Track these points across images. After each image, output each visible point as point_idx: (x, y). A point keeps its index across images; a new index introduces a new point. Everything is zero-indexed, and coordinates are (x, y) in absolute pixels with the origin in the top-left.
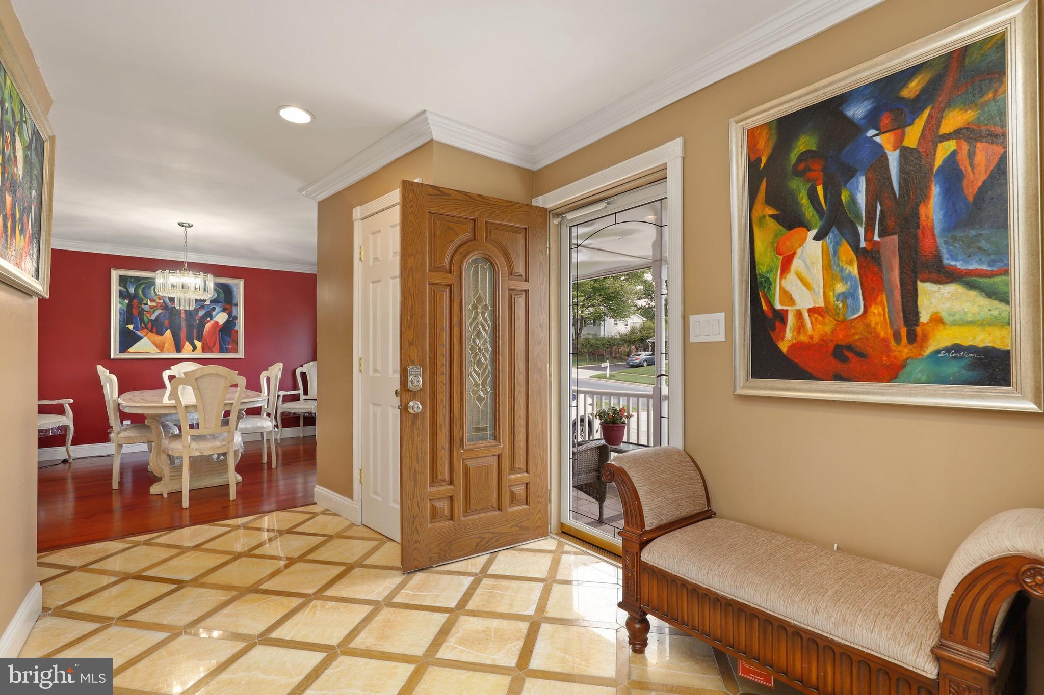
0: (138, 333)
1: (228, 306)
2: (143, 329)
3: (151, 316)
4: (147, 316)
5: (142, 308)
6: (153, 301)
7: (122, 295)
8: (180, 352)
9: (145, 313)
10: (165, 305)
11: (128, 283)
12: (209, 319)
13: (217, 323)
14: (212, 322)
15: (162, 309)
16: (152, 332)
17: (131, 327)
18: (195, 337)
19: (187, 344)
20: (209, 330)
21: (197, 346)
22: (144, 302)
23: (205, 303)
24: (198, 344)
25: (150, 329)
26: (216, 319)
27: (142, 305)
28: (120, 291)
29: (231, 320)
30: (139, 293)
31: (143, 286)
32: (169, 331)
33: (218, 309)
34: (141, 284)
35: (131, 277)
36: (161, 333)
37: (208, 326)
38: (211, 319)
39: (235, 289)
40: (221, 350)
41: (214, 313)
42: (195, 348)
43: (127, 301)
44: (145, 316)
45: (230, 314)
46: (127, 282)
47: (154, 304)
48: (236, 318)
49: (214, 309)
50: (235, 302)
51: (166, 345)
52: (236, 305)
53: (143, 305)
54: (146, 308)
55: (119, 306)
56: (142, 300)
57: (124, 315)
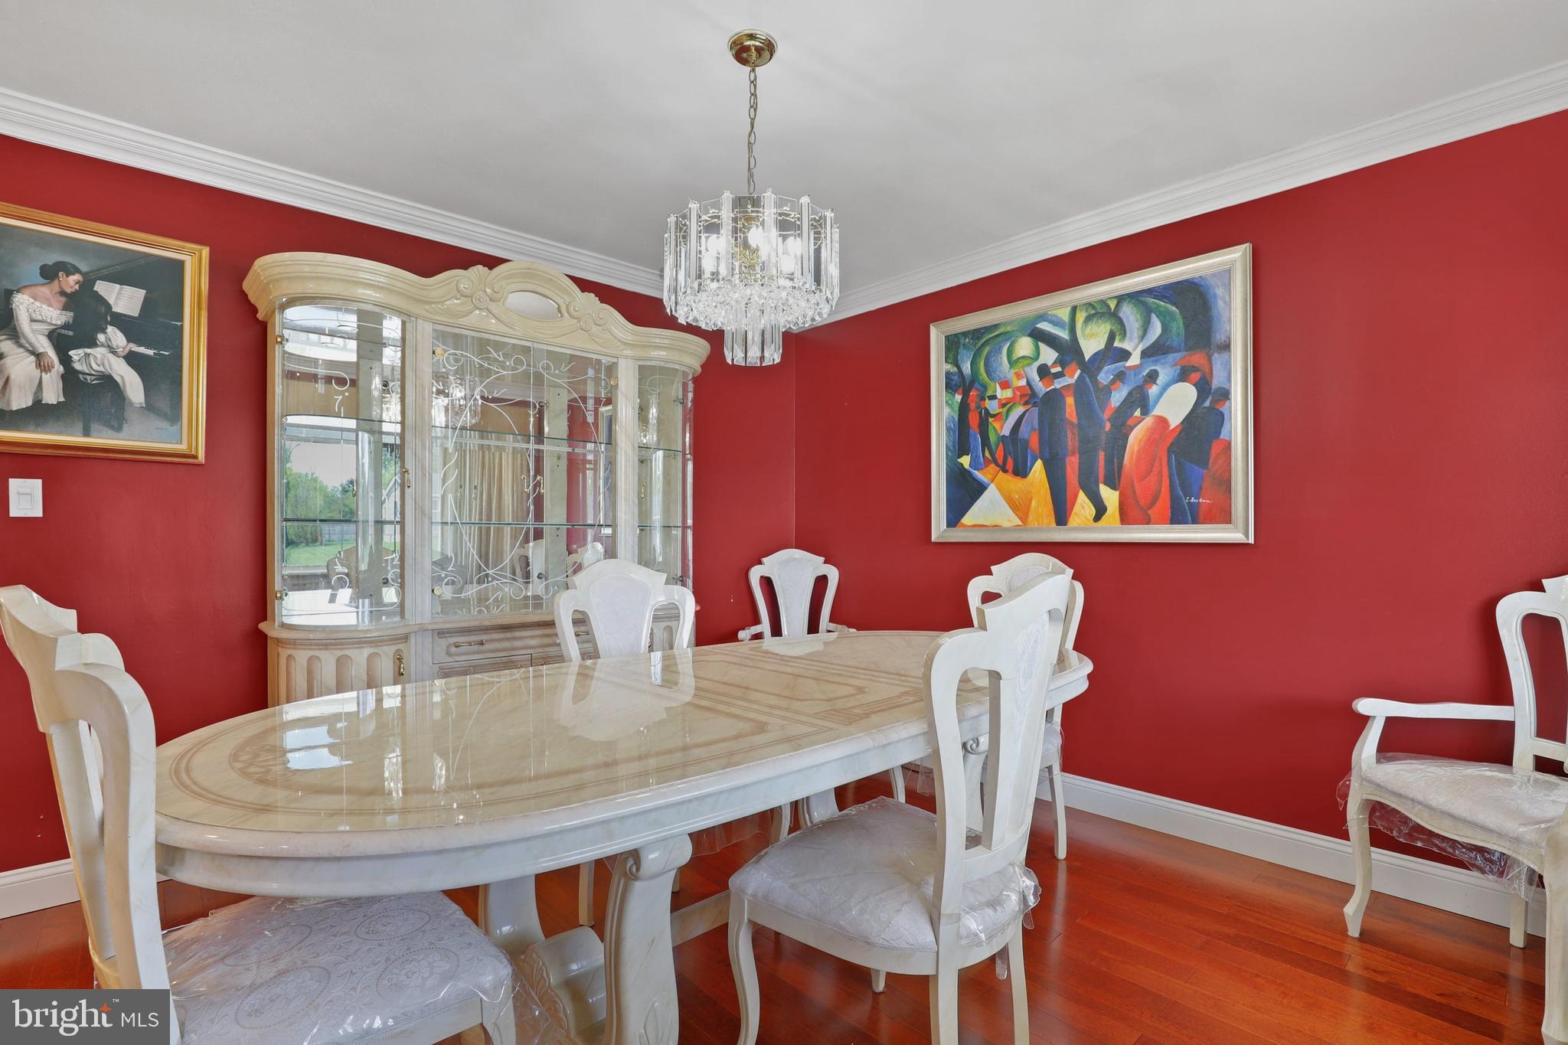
0: (978, 474)
1: (1197, 359)
2: (987, 462)
3: (1002, 427)
4: (995, 429)
5: (986, 409)
6: (1005, 385)
7: (951, 387)
8: (1065, 524)
9: (990, 420)
10: (1030, 392)
11: (961, 350)
12: (1138, 413)
13: (1162, 421)
14: (1148, 421)
15: (1026, 403)
16: (1005, 471)
17: (965, 461)
18: (1101, 476)
19: (1082, 497)
20: (1139, 451)
21: (1106, 503)
22: (989, 393)
23: (1129, 363)
24: (1110, 497)
25: (1000, 462)
26: (1158, 411)
27: (985, 400)
28: (948, 374)
29: (1207, 404)
30: (979, 369)
31: (987, 350)
32: (1039, 465)
33: (1165, 373)
34: (983, 345)
35: (965, 334)
36: (1021, 471)
37: (1136, 437)
38: (1145, 412)
39: (1220, 291)
40: (1177, 517)
41: (1153, 390)
42: (1101, 511)
43: (958, 398)
44: (990, 427)
45: (1204, 388)
46: (958, 348)
47: (1008, 394)
48: (1225, 395)
49: (1152, 377)
50: (1219, 337)
51: (1033, 503)
52: (1226, 347)
53: (987, 400)
54: (992, 406)
55: (946, 411)
56: (985, 387)
57: (954, 432)
